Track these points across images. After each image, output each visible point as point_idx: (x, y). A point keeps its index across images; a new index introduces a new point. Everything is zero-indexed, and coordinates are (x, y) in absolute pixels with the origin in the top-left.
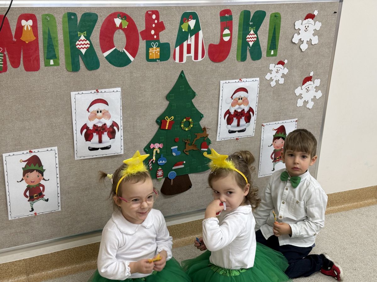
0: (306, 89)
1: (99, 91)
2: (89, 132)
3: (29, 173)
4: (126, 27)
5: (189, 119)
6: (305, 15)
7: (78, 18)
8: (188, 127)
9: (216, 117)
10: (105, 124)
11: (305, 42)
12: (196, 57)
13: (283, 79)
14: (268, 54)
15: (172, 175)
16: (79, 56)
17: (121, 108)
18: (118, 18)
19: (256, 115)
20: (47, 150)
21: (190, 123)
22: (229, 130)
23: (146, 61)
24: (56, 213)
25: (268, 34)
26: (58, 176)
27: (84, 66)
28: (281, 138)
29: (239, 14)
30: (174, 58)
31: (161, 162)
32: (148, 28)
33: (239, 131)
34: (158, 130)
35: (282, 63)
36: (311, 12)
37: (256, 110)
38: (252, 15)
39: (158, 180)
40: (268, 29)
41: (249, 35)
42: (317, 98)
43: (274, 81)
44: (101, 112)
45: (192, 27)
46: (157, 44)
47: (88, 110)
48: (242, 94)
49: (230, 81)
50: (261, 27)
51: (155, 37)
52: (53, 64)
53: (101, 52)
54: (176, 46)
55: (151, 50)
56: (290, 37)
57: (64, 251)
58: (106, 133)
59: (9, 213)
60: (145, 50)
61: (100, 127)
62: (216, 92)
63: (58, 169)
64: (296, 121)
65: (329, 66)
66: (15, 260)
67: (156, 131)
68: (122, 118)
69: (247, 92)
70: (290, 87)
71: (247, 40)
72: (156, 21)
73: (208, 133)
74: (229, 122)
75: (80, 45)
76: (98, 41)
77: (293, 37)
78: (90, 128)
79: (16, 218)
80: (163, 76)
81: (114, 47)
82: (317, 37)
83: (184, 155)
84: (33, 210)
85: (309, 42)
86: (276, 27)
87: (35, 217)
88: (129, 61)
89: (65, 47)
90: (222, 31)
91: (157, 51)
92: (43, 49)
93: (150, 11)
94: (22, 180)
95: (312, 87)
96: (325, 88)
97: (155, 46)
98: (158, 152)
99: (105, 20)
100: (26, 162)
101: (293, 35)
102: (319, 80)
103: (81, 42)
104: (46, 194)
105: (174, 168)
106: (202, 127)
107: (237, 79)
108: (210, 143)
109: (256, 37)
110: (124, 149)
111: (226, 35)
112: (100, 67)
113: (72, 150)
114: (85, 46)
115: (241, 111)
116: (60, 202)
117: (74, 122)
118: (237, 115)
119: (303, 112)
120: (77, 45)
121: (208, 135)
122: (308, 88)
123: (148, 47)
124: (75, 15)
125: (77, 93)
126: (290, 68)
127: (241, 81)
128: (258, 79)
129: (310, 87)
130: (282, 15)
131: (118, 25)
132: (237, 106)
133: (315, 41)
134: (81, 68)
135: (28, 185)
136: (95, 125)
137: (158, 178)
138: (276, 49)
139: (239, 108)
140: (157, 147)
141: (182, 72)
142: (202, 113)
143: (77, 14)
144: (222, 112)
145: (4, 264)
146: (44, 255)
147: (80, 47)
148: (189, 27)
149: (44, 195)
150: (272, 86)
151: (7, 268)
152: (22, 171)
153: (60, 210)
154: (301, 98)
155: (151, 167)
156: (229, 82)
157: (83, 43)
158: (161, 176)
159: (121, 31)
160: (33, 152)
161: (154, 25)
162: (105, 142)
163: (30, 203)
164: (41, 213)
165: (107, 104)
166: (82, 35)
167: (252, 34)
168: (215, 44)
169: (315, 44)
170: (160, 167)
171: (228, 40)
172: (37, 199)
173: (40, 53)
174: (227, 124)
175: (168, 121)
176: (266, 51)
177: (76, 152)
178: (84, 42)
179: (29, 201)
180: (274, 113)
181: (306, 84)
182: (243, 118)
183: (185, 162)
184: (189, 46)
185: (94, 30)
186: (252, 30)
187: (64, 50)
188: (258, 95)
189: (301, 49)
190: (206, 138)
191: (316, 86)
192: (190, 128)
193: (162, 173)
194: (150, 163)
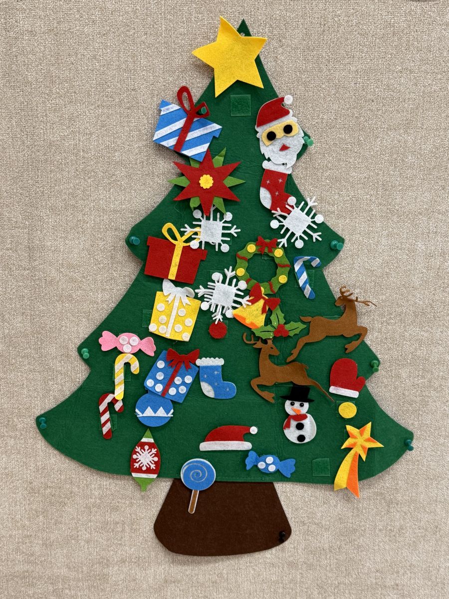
5: (272, 247)
15: (197, 473)
31: (149, 412)
39: (137, 484)
73: (363, 321)
83: (252, 398)
98: (135, 368)
105: (205, 446)
106: (337, 293)
108: (373, 367)
137: (134, 475)
140: (127, 349)
142: (340, 233)
155: (109, 425)
158: (149, 471)
170: (148, 433)
175: (179, 245)
183: (254, 430)
192: (276, 289)
193: (156, 459)
194: (104, 412)
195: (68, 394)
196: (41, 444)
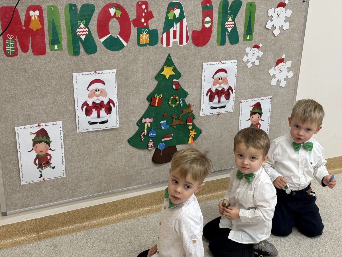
0: (279, 69)
1: (97, 72)
2: (88, 108)
3: (38, 144)
4: (120, 16)
5: (176, 97)
6: (277, 4)
7: (78, 9)
8: (175, 103)
9: (199, 95)
10: (102, 101)
11: (277, 28)
12: (181, 42)
13: (258, 61)
14: (245, 39)
15: (161, 146)
16: (80, 42)
17: (116, 87)
18: (112, 8)
19: (235, 93)
20: (53, 124)
21: (176, 100)
22: (211, 107)
23: (138, 46)
24: (61, 179)
25: (244, 21)
26: (63, 147)
27: (84, 51)
28: (257, 113)
29: (218, 4)
30: (162, 43)
31: (151, 135)
32: (139, 17)
33: (220, 108)
34: (149, 107)
35: (257, 47)
36: (282, 1)
37: (235, 89)
38: (230, 4)
39: (149, 150)
40: (244, 17)
41: (228, 22)
42: (289, 77)
43: (251, 62)
44: (99, 90)
45: (177, 16)
46: (146, 31)
47: (87, 89)
48: (222, 74)
49: (212, 63)
50: (238, 15)
51: (145, 24)
52: (57, 49)
53: (98, 38)
54: (163, 33)
55: (141, 36)
56: (264, 23)
57: (69, 212)
58: (103, 109)
59: (21, 179)
60: (137, 36)
61: (98, 104)
62: (199, 73)
63: (62, 140)
64: (271, 98)
65: (299, 49)
66: (27, 220)
67: (147, 107)
68: (117, 96)
69: (226, 72)
70: (264, 68)
71: (226, 26)
72: (146, 11)
73: (192, 109)
74: (211, 99)
75: (80, 32)
76: (96, 28)
77: (267, 24)
78: (89, 105)
79: (28, 183)
80: (152, 59)
81: (110, 33)
82: (288, 23)
83: (172, 128)
84: (41, 176)
85: (281, 28)
86: (252, 14)
87: (43, 182)
88: (123, 46)
89: (67, 34)
90: (204, 18)
91: (147, 37)
92: (48, 36)
93: (140, 2)
94: (32, 150)
95: (285, 68)
96: (296, 69)
97: (145, 32)
98: (149, 125)
99: (102, 10)
100: (36, 135)
101: (266, 21)
102: (291, 62)
103: (81, 30)
104: (53, 162)
105: (163, 140)
106: (187, 104)
107: (218, 61)
108: (194, 118)
109: (234, 23)
110: (120, 124)
111: (208, 22)
112: (98, 51)
113: (74, 124)
114: (84, 33)
115: (222, 90)
116: (64, 169)
117: (76, 100)
118: (218, 93)
119: (277, 90)
120: (77, 32)
121: (193, 110)
122: (281, 68)
123: (139, 33)
124: (75, 6)
125: (78, 74)
126: (265, 52)
127: (221, 63)
128: (236, 61)
129: (282, 67)
130: (257, 4)
131: (112, 14)
132: (218, 85)
133: (286, 26)
134: (81, 52)
135: (37, 154)
136: (93, 102)
137: (149, 149)
138: (251, 34)
139: (220, 87)
140: (148, 122)
141: (169, 55)
142: (187, 92)
143: (77, 5)
144: (205, 90)
145: (17, 223)
146: (52, 216)
147: (80, 34)
148: (175, 15)
149: (51, 163)
150: (249, 67)
151: (20, 227)
152: (32, 142)
153: (65, 176)
154: (275, 77)
155: (143, 139)
156: (210, 64)
157: (82, 30)
158: (152, 147)
159: (115, 19)
160: (41, 125)
161: (144, 14)
162: (102, 117)
163: (39, 170)
164: (49, 179)
165: (104, 84)
166: (82, 24)
167: (230, 21)
168: (198, 30)
169: (286, 30)
170: (151, 139)
171: (209, 26)
172: (45, 166)
173: (46, 39)
174: (209, 101)
175: (158, 98)
176: (243, 36)
177: (77, 126)
178: (84, 29)
179: (38, 168)
180: (250, 91)
181: (279, 66)
182: (223, 95)
183: (172, 135)
184: (175, 32)
185: (92, 19)
186: (230, 18)
187: (66, 36)
188: (236, 76)
189: (274, 34)
190: (191, 113)
191: (288, 67)
192: (177, 105)
193: (153, 144)
194: (142, 136)
195: (134, 133)
196: (128, 145)
